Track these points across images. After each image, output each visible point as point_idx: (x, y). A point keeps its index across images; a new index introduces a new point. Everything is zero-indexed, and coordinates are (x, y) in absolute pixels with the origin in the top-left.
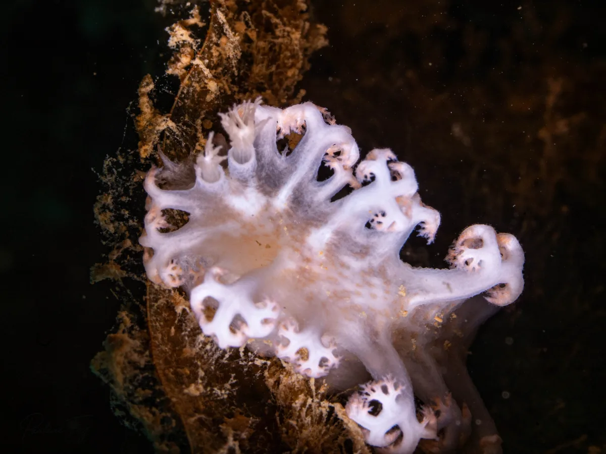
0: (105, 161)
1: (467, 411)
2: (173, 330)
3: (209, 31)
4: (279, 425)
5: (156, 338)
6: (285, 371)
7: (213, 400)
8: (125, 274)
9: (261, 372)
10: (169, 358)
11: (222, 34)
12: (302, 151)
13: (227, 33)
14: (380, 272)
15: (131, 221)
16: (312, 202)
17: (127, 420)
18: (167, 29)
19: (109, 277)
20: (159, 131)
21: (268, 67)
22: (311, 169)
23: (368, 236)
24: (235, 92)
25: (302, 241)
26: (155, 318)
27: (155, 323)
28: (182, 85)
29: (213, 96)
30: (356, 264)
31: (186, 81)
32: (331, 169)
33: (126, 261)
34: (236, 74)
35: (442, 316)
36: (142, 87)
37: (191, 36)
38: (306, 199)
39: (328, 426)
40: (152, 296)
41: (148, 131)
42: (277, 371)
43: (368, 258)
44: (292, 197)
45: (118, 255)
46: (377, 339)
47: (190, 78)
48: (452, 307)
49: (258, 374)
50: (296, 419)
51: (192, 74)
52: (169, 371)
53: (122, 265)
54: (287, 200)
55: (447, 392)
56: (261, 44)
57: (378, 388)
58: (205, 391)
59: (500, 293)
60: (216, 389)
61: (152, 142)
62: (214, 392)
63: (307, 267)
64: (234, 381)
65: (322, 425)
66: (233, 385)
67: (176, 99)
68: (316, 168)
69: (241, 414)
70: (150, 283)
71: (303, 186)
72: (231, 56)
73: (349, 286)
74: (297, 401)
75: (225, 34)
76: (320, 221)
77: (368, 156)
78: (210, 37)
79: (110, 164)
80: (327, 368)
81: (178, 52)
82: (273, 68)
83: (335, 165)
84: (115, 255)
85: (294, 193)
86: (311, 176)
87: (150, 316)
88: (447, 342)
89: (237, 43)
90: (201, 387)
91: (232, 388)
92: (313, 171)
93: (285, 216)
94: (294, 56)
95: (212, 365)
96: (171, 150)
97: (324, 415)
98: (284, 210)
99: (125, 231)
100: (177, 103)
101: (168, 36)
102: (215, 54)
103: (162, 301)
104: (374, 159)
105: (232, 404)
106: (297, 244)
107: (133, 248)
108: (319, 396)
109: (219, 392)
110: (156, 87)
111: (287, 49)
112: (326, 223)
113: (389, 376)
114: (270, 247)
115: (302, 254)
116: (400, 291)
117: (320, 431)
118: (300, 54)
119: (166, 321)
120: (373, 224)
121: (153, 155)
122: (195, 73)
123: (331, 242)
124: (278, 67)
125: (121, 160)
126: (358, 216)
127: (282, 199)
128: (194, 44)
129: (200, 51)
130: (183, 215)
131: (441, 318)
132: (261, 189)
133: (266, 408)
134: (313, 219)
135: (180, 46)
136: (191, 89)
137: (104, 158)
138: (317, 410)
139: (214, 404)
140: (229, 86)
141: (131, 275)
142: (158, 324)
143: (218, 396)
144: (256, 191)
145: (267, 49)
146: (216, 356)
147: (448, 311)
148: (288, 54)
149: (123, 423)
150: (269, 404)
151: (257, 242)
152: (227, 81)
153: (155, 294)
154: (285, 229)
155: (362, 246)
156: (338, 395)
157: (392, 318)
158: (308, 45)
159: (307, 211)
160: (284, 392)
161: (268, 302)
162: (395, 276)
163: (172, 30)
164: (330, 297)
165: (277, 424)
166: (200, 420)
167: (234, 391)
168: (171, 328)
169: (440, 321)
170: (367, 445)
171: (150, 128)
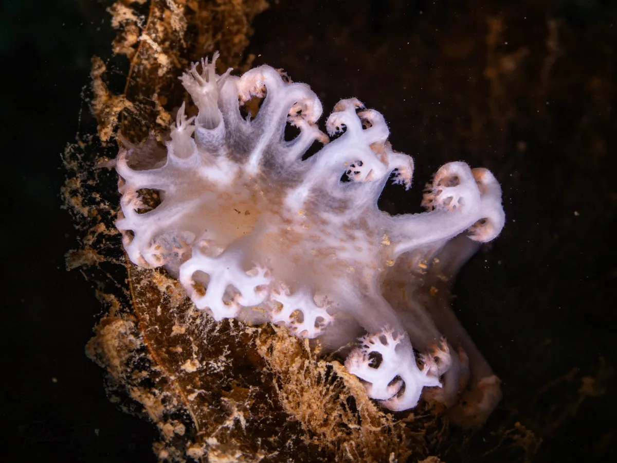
0: (66, 149)
1: (464, 355)
2: (159, 309)
3: (151, 7)
4: (278, 392)
5: (144, 319)
6: (277, 336)
7: (210, 375)
8: (103, 259)
9: (253, 341)
10: (159, 338)
11: (165, 8)
12: (266, 114)
13: (171, 6)
14: (361, 224)
15: (102, 205)
16: (284, 162)
17: (125, 405)
18: (108, 10)
19: (87, 262)
20: (117, 112)
21: (214, 36)
22: (278, 130)
23: (344, 190)
24: (185, 64)
25: (280, 203)
26: (140, 300)
27: (141, 304)
28: (132, 64)
29: (165, 69)
30: (336, 220)
31: (135, 60)
32: (298, 127)
33: (102, 245)
34: (185, 46)
35: (426, 261)
36: (95, 70)
37: (134, 14)
38: (277, 160)
39: (328, 385)
40: (134, 278)
41: (106, 114)
42: (268, 338)
43: (347, 212)
44: (263, 160)
45: (93, 240)
46: (367, 292)
47: (139, 56)
48: (433, 251)
49: (250, 343)
50: (294, 383)
51: (140, 52)
52: (162, 351)
53: (99, 250)
54: (259, 164)
55: (442, 338)
56: (205, 14)
57: (376, 339)
58: (201, 366)
59: (483, 229)
60: (212, 362)
61: (110, 125)
62: (210, 365)
63: (289, 228)
64: (229, 352)
65: (322, 385)
66: (227, 357)
67: (128, 78)
68: (283, 128)
69: (238, 385)
70: (130, 265)
71: (272, 148)
72: (178, 29)
73: (332, 242)
74: (294, 365)
75: (168, 8)
76: (295, 181)
77: (335, 108)
78: (154, 13)
79: (72, 150)
80: (323, 327)
81: (123, 31)
82: (219, 37)
83: (300, 123)
84: (91, 239)
85: (265, 157)
86: (278, 137)
87: (135, 298)
88: (433, 288)
89: (181, 15)
90: (196, 362)
91: (227, 359)
92: (280, 132)
93: (259, 181)
94: (238, 22)
95: (204, 339)
96: (130, 130)
97: (322, 376)
98: (257, 175)
99: (97, 215)
100: (130, 82)
101: (111, 17)
102: (160, 28)
103: (144, 282)
104: (342, 110)
105: (229, 376)
106: (275, 208)
107: (107, 232)
108: (315, 357)
109: (215, 365)
110: (107, 69)
111: (230, 16)
112: (302, 182)
113: (387, 326)
114: (249, 213)
115: (281, 217)
116: (383, 240)
117: (321, 392)
118: (244, 19)
119: (151, 302)
120: (350, 176)
121: (114, 137)
122: (143, 50)
123: (308, 200)
124: (224, 35)
125: (82, 145)
126: (334, 170)
127: (253, 164)
128: (138, 21)
129: (145, 27)
130: (152, 194)
131: (424, 264)
132: (231, 157)
133: (262, 376)
134: (288, 180)
135: (124, 25)
136: (142, 67)
137: (66, 146)
138: (315, 371)
139: (210, 379)
140: (178, 60)
141: (110, 260)
142: (143, 305)
143: (215, 369)
144: (227, 159)
145: (210, 19)
146: (207, 330)
147: (430, 256)
148: (232, 20)
149: (121, 408)
150: (264, 372)
151: (236, 210)
152: (175, 55)
153: (137, 275)
154: (262, 193)
155: (340, 200)
156: (332, 354)
157: (380, 269)
158: (248, 10)
159: (280, 172)
160: (279, 357)
161: (259, 269)
162: (376, 227)
163: (114, 9)
164: (316, 256)
165: (276, 390)
166: (200, 395)
167: (230, 362)
168: (157, 308)
169: (424, 267)
170: (371, 399)
171: (107, 110)
